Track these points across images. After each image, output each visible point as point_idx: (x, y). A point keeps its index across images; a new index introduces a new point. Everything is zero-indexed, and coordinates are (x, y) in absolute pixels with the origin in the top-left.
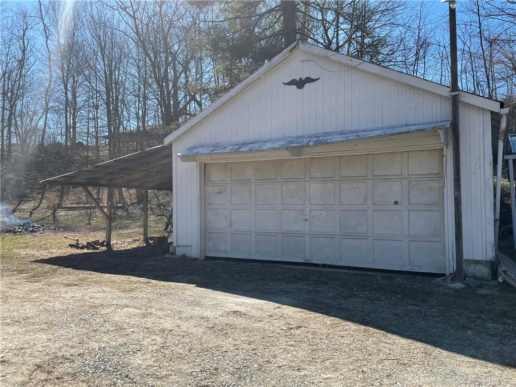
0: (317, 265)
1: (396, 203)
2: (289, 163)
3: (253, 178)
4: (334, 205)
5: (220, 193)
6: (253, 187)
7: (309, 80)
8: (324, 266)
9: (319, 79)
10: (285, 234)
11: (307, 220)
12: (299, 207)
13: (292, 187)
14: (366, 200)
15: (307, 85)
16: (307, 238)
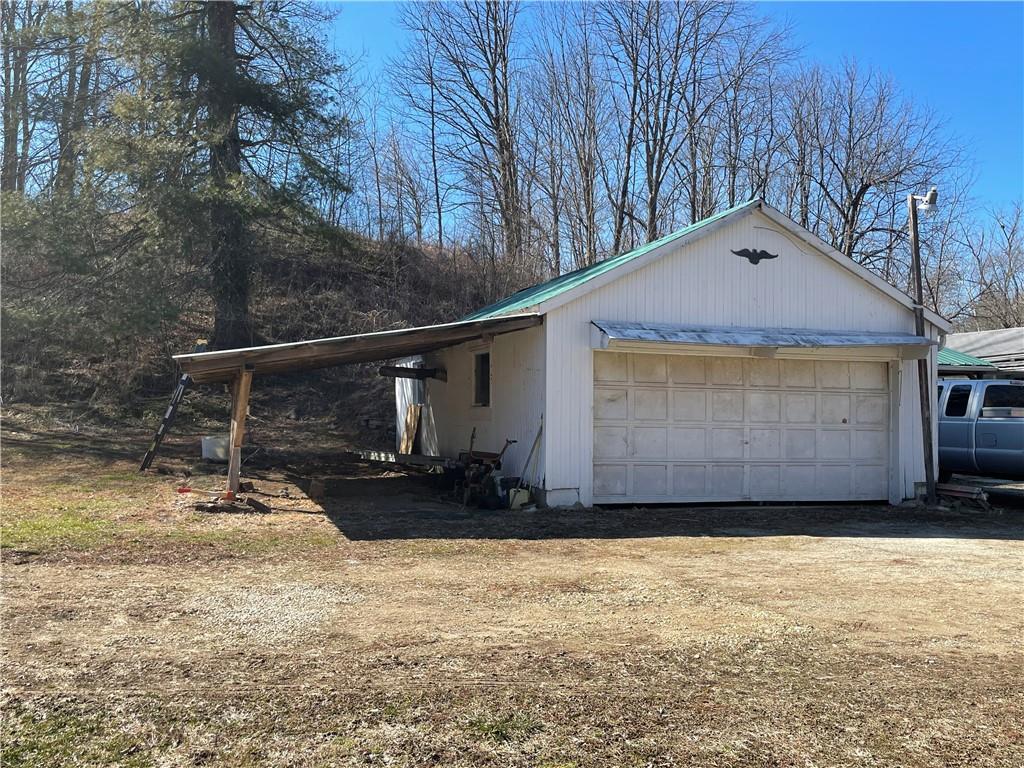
0: (756, 504)
1: (844, 421)
2: (719, 362)
3: (670, 380)
4: (779, 422)
5: (613, 401)
6: (670, 394)
7: (765, 255)
8: (765, 503)
9: (776, 256)
10: (718, 463)
11: (747, 443)
12: (737, 425)
13: (727, 396)
14: (815, 416)
15: (762, 261)
16: (747, 468)
